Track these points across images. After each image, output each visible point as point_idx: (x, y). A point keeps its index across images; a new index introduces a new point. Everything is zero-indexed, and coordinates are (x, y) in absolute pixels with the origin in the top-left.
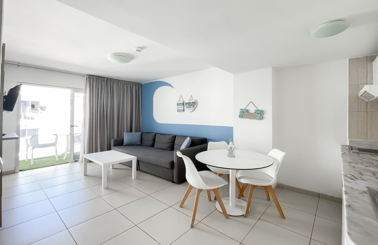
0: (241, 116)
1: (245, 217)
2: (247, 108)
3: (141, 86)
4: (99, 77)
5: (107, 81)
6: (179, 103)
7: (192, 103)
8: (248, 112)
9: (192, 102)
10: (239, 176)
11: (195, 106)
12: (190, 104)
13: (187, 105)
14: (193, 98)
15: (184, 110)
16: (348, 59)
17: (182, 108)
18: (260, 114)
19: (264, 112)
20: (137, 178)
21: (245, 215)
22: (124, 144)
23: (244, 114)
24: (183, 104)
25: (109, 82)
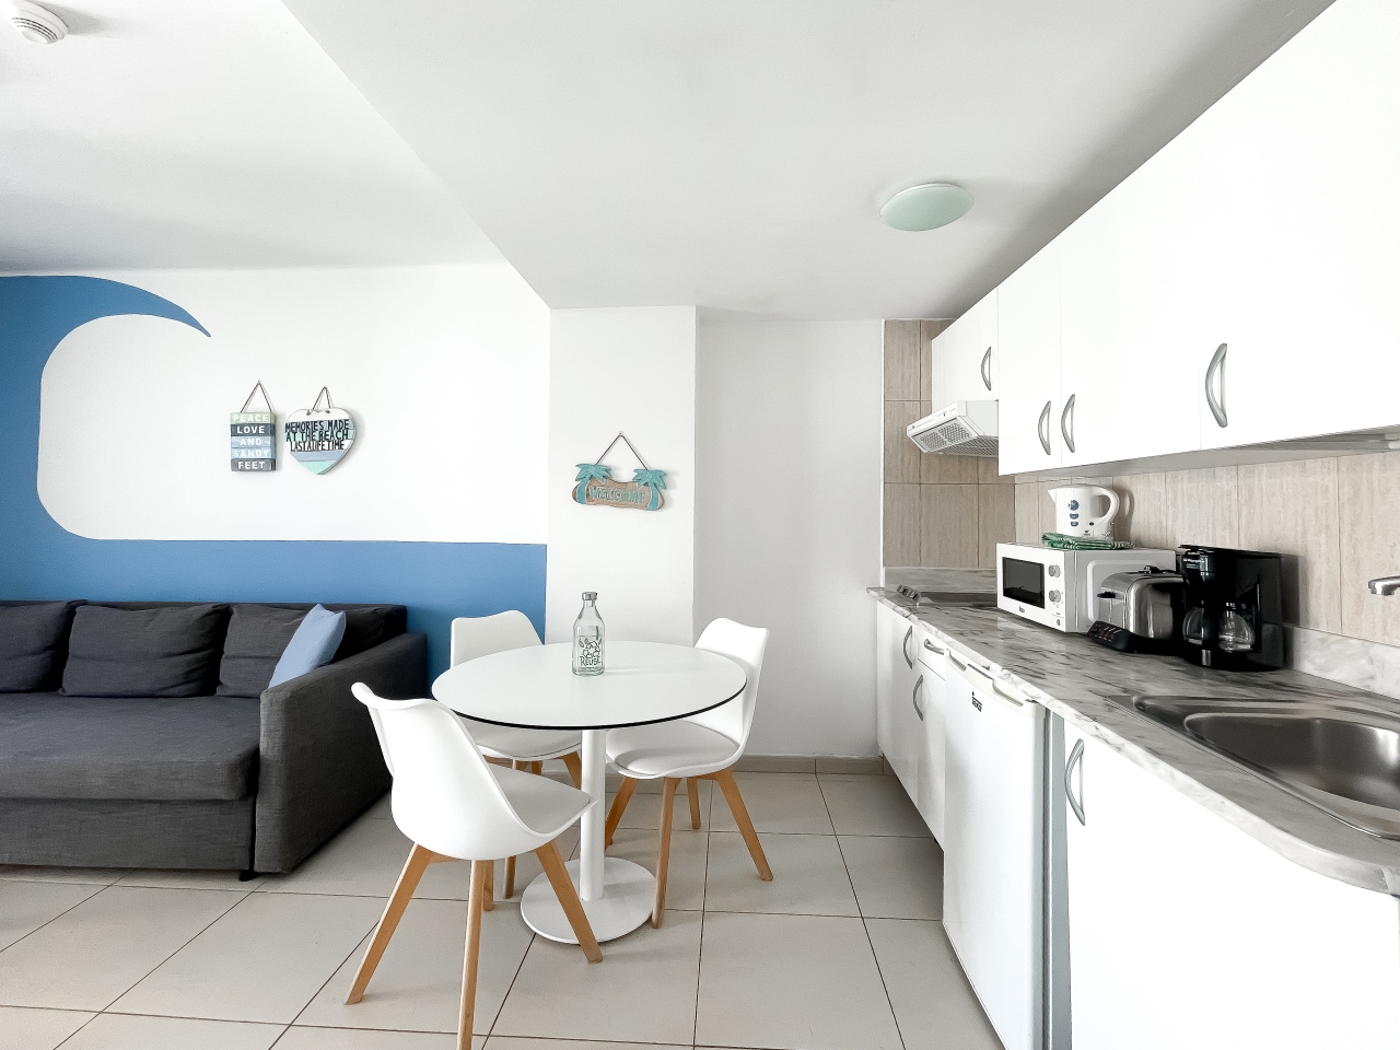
0: (582, 495)
1: (657, 926)
2: (607, 462)
6: (242, 421)
7: (325, 425)
8: (611, 478)
9: (330, 423)
11: (346, 443)
12: (317, 434)
13: (299, 435)
14: (335, 402)
15: (273, 464)
16: (883, 321)
17: (265, 453)
18: (655, 485)
19: (666, 480)
21: (654, 918)
23: (594, 485)
24: (271, 430)
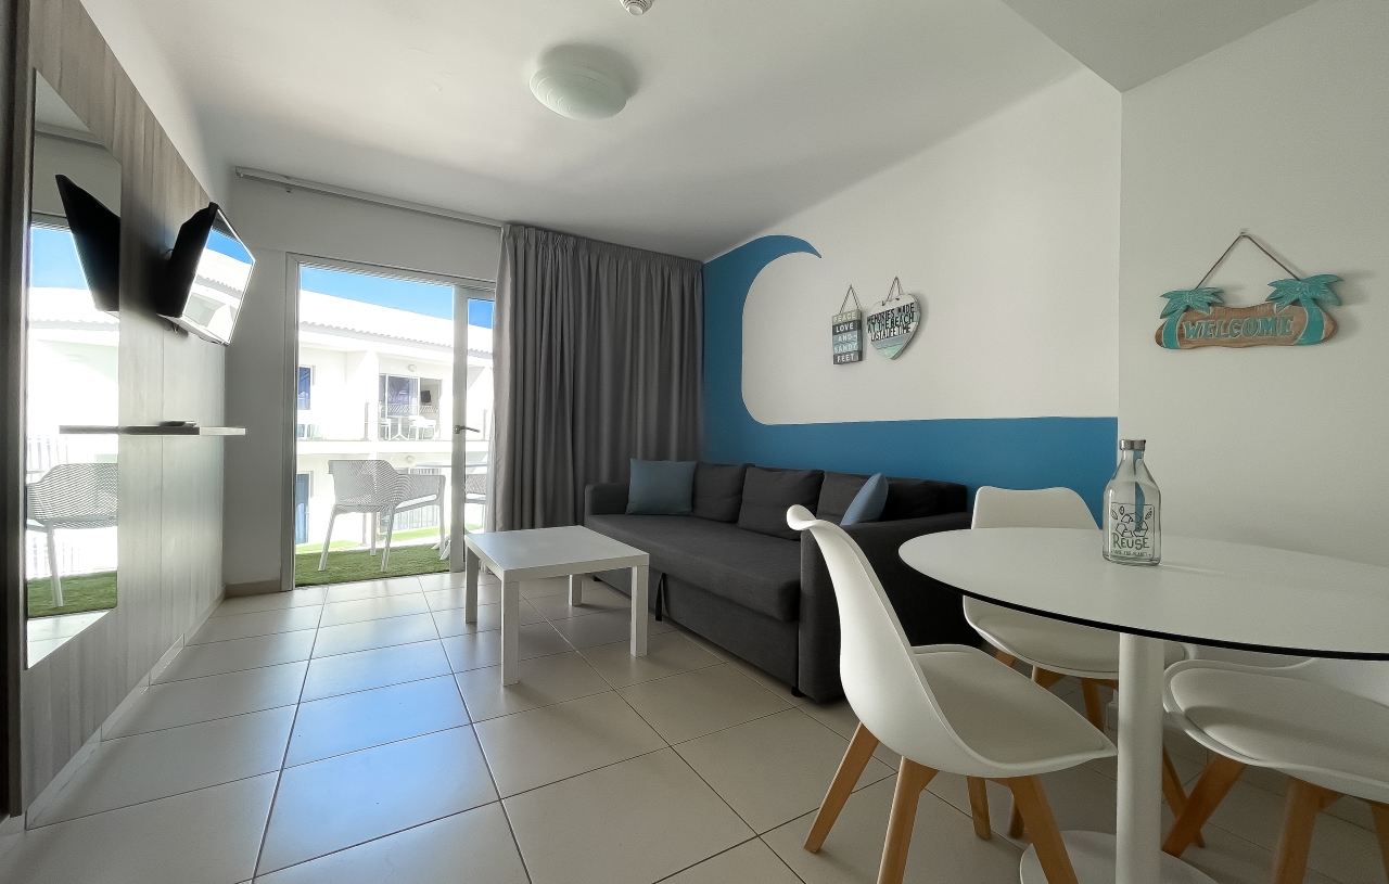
0: (1172, 337)
2: (1216, 282)
3: (702, 271)
4: (546, 231)
5: (576, 250)
6: (840, 320)
7: (895, 312)
8: (1222, 304)
9: (900, 310)
10: (1182, 706)
11: (912, 326)
12: (889, 322)
13: (877, 325)
14: (905, 289)
15: (860, 355)
17: (854, 346)
18: (1315, 300)
19: (1343, 290)
20: (652, 654)
22: (631, 507)
23: (1195, 318)
24: (859, 324)
25: (582, 252)
